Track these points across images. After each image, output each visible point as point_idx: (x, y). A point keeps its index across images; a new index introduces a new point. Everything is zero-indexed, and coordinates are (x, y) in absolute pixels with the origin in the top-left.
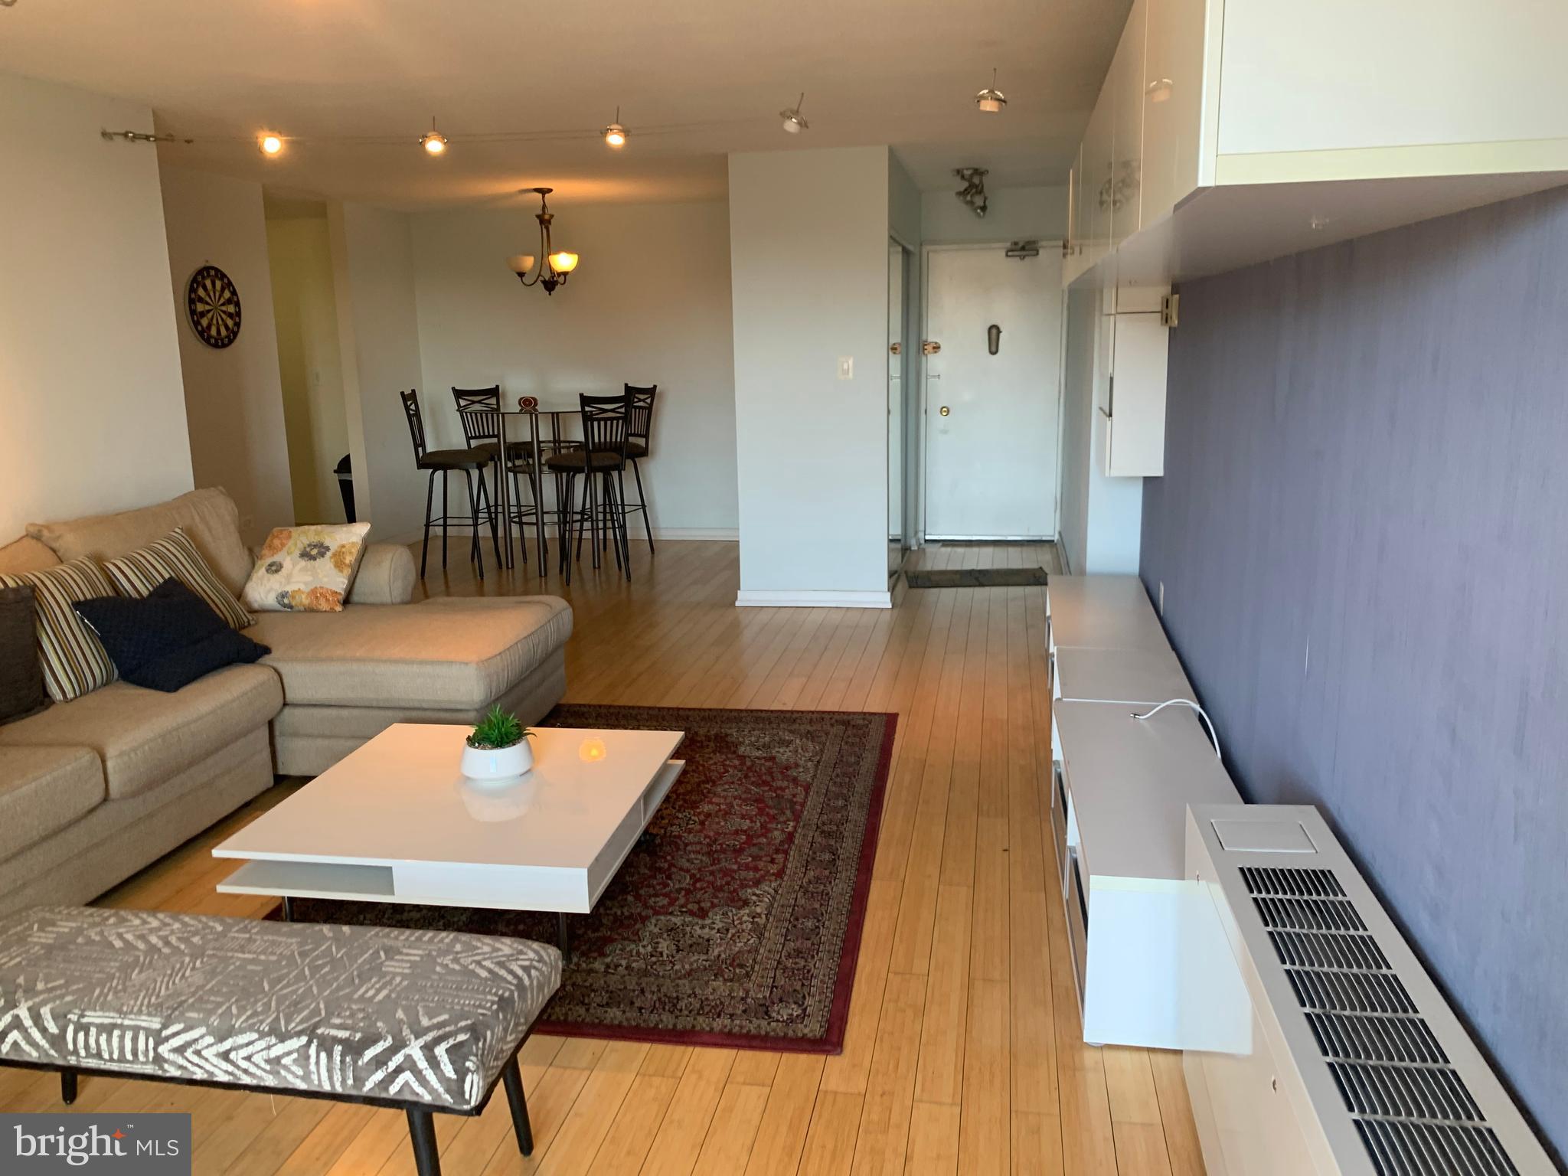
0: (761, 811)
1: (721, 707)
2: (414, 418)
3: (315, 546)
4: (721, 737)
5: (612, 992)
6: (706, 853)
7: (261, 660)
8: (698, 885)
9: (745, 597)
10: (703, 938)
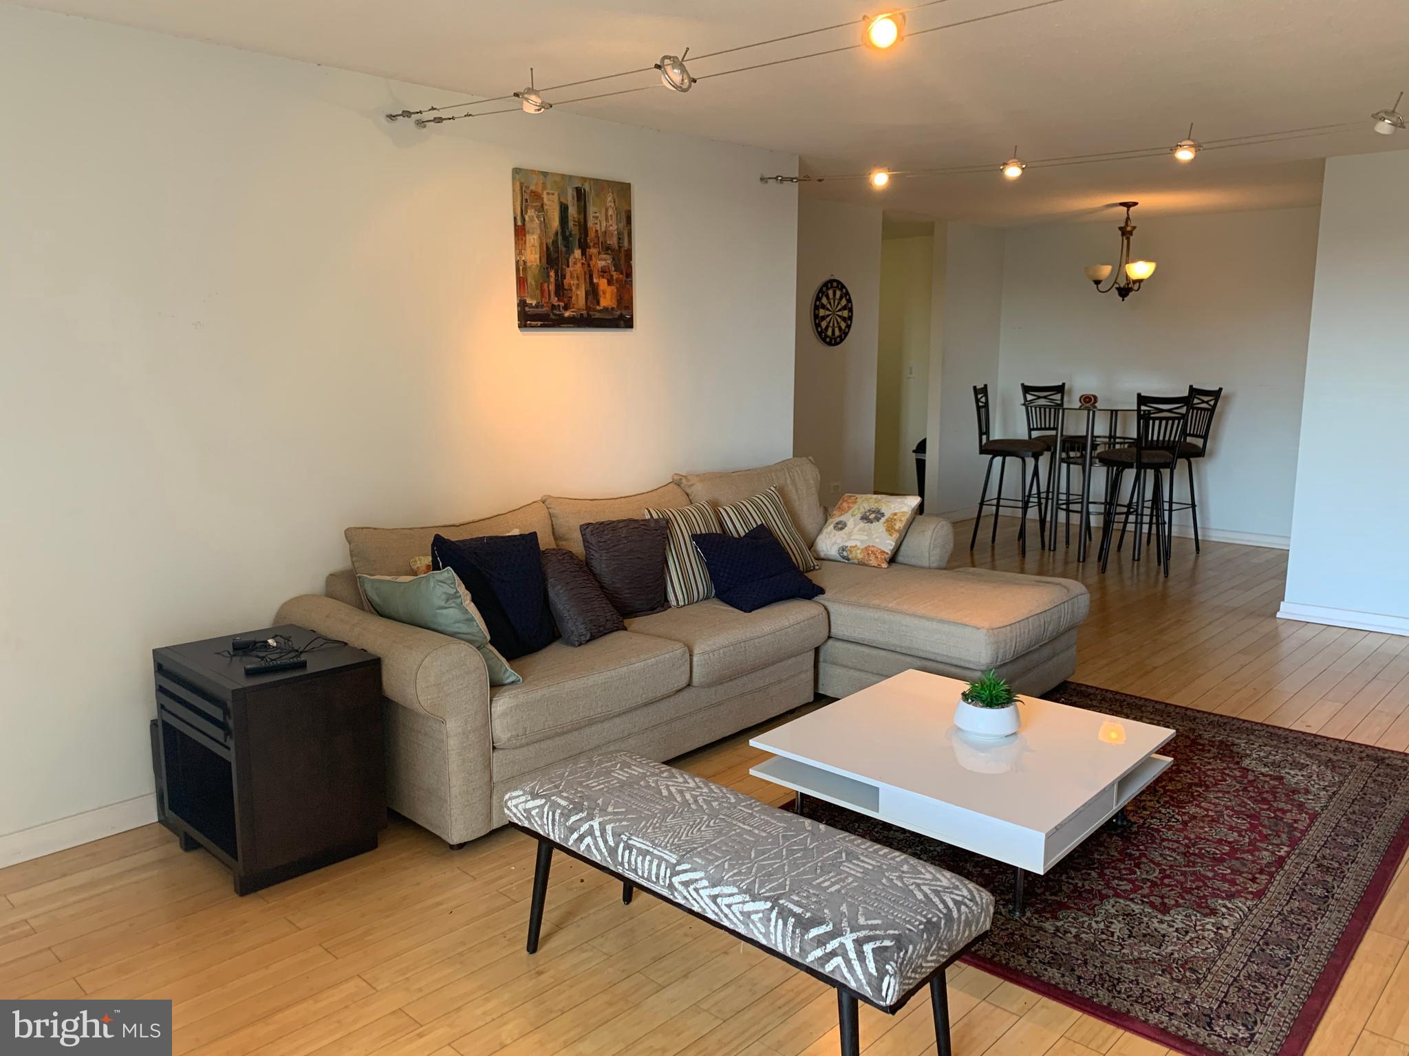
0: (1253, 828)
1: (1234, 715)
2: (983, 411)
3: (874, 512)
4: (1227, 745)
5: (1056, 954)
6: (1182, 853)
7: (816, 598)
8: (1166, 881)
9: (1286, 610)
10: (1159, 932)
